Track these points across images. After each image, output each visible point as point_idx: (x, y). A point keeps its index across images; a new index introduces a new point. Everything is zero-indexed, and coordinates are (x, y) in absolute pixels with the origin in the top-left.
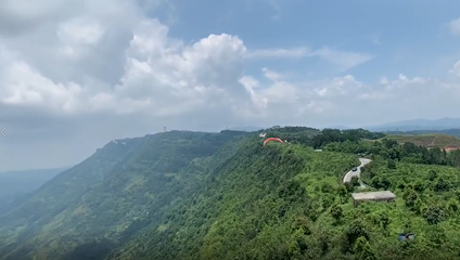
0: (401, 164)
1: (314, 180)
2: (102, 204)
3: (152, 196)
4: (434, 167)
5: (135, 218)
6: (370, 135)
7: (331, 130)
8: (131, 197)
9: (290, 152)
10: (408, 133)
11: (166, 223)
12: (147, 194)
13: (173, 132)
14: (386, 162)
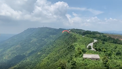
0: (107, 43)
1: (78, 45)
2: (24, 45)
3: (38, 44)
4: (117, 45)
5: (33, 50)
6: (99, 33)
7: (88, 31)
8: (32, 44)
9: (75, 36)
10: (110, 34)
11: (40, 52)
12: (37, 43)
13: (46, 27)
14: (102, 42)
